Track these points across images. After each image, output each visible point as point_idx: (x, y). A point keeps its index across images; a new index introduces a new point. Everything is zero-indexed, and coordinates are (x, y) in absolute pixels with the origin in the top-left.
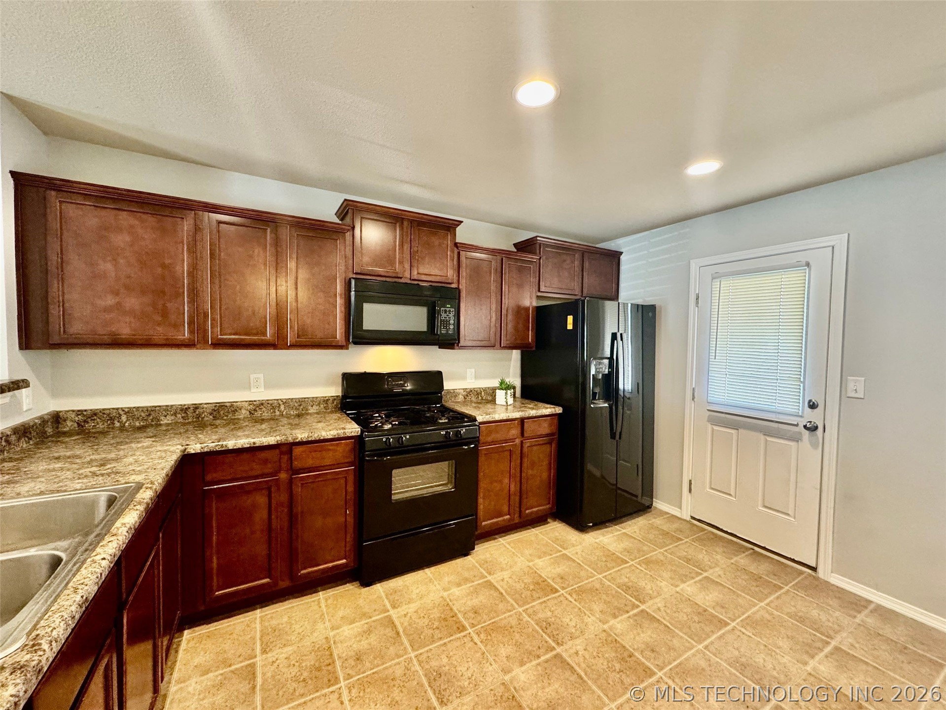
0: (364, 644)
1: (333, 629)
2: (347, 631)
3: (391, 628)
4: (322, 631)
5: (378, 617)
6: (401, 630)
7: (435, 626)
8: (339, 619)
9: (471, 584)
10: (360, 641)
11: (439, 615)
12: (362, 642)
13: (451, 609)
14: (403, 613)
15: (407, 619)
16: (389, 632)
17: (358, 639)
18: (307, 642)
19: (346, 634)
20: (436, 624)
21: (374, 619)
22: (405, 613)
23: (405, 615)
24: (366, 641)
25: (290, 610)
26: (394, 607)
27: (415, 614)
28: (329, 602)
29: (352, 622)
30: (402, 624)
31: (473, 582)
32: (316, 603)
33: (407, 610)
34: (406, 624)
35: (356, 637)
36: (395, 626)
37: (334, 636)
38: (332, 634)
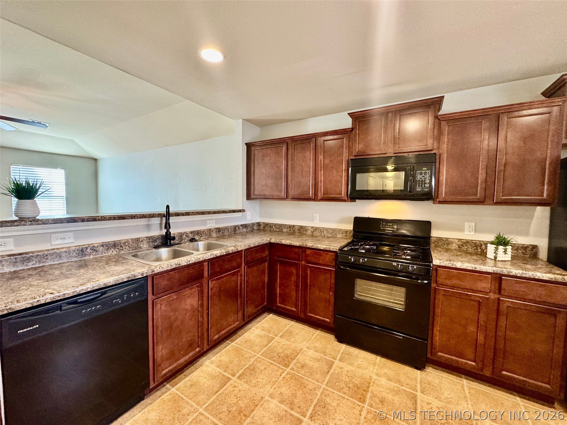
0: (311, 363)
1: (308, 348)
2: (311, 353)
3: (328, 367)
4: (303, 345)
5: (328, 358)
6: (331, 372)
7: (349, 386)
8: (314, 346)
9: (399, 386)
10: (311, 361)
11: (357, 383)
12: (311, 362)
13: (369, 387)
14: (341, 366)
15: (340, 370)
16: (325, 368)
17: (311, 359)
18: (294, 345)
19: (309, 353)
20: (351, 385)
21: (326, 357)
22: (342, 367)
23: (341, 368)
24: (313, 363)
25: (302, 329)
26: (340, 360)
27: (346, 371)
28: (318, 337)
29: (316, 351)
30: (335, 370)
31: (402, 386)
32: (313, 333)
33: (344, 367)
34: (337, 372)
35: (311, 358)
36: (331, 368)
37: (305, 351)
38: (305, 349)
